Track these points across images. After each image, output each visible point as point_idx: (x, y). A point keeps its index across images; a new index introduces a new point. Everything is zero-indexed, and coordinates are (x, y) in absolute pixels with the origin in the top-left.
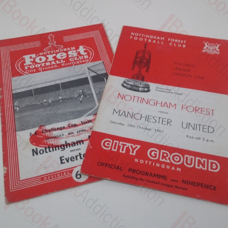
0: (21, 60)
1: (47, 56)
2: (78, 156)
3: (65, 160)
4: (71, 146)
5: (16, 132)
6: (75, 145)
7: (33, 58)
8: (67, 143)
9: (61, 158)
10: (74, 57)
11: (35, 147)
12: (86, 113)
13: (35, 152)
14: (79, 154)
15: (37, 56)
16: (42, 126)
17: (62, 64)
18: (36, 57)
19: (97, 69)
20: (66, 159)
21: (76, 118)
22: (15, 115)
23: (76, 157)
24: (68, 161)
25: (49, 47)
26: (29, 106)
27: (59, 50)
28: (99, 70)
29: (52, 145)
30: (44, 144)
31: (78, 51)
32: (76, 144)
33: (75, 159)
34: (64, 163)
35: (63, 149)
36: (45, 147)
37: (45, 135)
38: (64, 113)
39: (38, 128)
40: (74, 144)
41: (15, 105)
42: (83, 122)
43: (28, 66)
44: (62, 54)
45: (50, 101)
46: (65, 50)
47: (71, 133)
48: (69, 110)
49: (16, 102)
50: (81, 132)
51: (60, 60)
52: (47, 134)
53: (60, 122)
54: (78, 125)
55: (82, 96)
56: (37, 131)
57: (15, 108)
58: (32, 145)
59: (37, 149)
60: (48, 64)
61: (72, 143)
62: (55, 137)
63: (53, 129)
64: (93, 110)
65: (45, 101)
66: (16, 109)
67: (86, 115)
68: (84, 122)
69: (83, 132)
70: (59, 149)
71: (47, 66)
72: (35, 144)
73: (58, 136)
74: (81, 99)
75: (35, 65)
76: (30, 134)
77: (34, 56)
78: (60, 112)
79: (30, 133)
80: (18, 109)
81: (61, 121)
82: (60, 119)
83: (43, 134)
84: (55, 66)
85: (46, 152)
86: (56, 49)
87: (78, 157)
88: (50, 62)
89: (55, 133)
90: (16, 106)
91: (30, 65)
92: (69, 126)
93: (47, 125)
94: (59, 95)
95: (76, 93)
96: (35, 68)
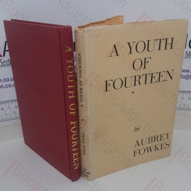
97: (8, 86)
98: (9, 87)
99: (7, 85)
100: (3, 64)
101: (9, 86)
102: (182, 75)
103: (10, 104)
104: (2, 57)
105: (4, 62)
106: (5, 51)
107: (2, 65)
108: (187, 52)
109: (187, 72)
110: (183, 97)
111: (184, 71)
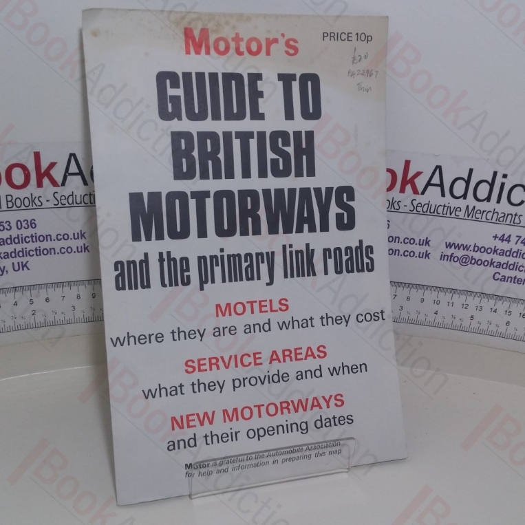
97: (65, 250)
98: (66, 252)
99: (64, 248)
100: (60, 203)
101: (67, 250)
102: (454, 255)
104: (58, 186)
105: (63, 198)
106: (67, 174)
107: (57, 205)
108: (468, 206)
109: (464, 249)
110: (451, 302)
111: (458, 247)
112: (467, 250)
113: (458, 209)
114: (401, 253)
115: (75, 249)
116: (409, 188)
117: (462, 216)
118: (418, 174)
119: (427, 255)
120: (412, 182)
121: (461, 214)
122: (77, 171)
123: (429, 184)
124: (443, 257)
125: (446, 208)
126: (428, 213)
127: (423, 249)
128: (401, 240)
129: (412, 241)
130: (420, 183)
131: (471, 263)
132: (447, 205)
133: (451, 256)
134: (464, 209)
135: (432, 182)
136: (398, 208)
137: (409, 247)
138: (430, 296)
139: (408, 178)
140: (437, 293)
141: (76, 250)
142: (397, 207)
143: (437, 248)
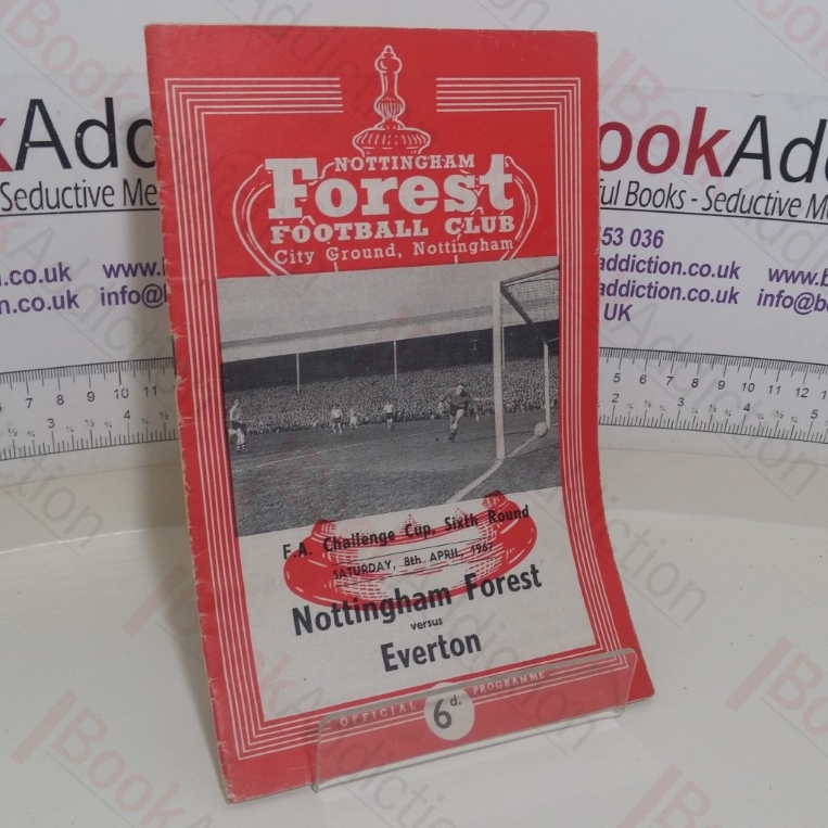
0: (256, 183)
1: (365, 183)
2: (435, 645)
3: (397, 656)
4: (412, 607)
5: (236, 536)
6: (425, 607)
7: (307, 182)
8: (401, 595)
9: (384, 648)
10: (463, 215)
11: (301, 603)
12: (462, 488)
13: (301, 621)
14: (437, 641)
15: (324, 171)
16: (325, 522)
17: (416, 245)
18: (320, 182)
19: (532, 296)
20: (400, 653)
21: (431, 504)
22: (233, 463)
23: (431, 647)
24: (406, 663)
25: (376, 128)
26: (282, 429)
27: (410, 158)
28: (536, 303)
29: (356, 600)
30: (330, 593)
31: (483, 180)
32: (429, 605)
33: (427, 657)
34: (395, 667)
35: (389, 617)
36: (334, 605)
37: (334, 559)
38: (396, 476)
39: (311, 527)
40: (422, 602)
41: (231, 418)
42: (451, 521)
43: (286, 229)
44: (419, 188)
45: (353, 420)
46: (436, 162)
47: (412, 560)
48: (412, 467)
49: (233, 404)
50: (443, 559)
51: (409, 218)
52: (341, 556)
53: (381, 512)
54: (434, 532)
55: (460, 413)
56: (308, 539)
57: (231, 432)
58: (292, 593)
59: (307, 609)
60: (363, 231)
61: (415, 595)
62: (363, 572)
63: (358, 539)
64: (486, 475)
65: (336, 413)
66: (235, 436)
67: (464, 492)
68: (454, 524)
69: (449, 561)
70: (376, 617)
71: (361, 244)
72: (301, 590)
73: (372, 568)
74: (454, 426)
75: (312, 228)
76: (285, 552)
77: (309, 167)
78: (382, 469)
79: (285, 546)
80: (241, 439)
81: (383, 508)
82: (380, 502)
83: (326, 555)
84: (390, 252)
85: (339, 625)
86: (401, 150)
87: (437, 651)
88: (374, 220)
89: (365, 555)
90: (236, 425)
91: (292, 222)
92: (407, 532)
93: (341, 518)
94: (386, 399)
95: (441, 397)
96: (312, 244)
97: (29, 305)
98: (32, 309)
99: (27, 301)
100: (14, 206)
101: (33, 304)
102: (783, 295)
103: (35, 384)
104: (9, 169)
105: (21, 194)
106: (27, 145)
107: (9, 209)
108: (814, 196)
109: (803, 282)
110: (776, 385)
111: (792, 277)
112: (810, 283)
113: (795, 202)
114: (684, 294)
115: (48, 302)
116: (701, 164)
117: (801, 217)
118: (721, 134)
119: (733, 297)
120: (708, 151)
121: (801, 214)
122: (48, 138)
123: (741, 154)
124: (763, 299)
125: (772, 201)
126: (738, 213)
127: (725, 284)
128: (685, 268)
129: (704, 270)
130: (724, 152)
131: (816, 308)
132: (774, 195)
133: (779, 296)
134: (806, 202)
135: (747, 150)
136: (679, 205)
137: (700, 283)
138: (736, 376)
139: (701, 144)
140: (749, 369)
141: (51, 304)
142: (677, 202)
143: (752, 282)
